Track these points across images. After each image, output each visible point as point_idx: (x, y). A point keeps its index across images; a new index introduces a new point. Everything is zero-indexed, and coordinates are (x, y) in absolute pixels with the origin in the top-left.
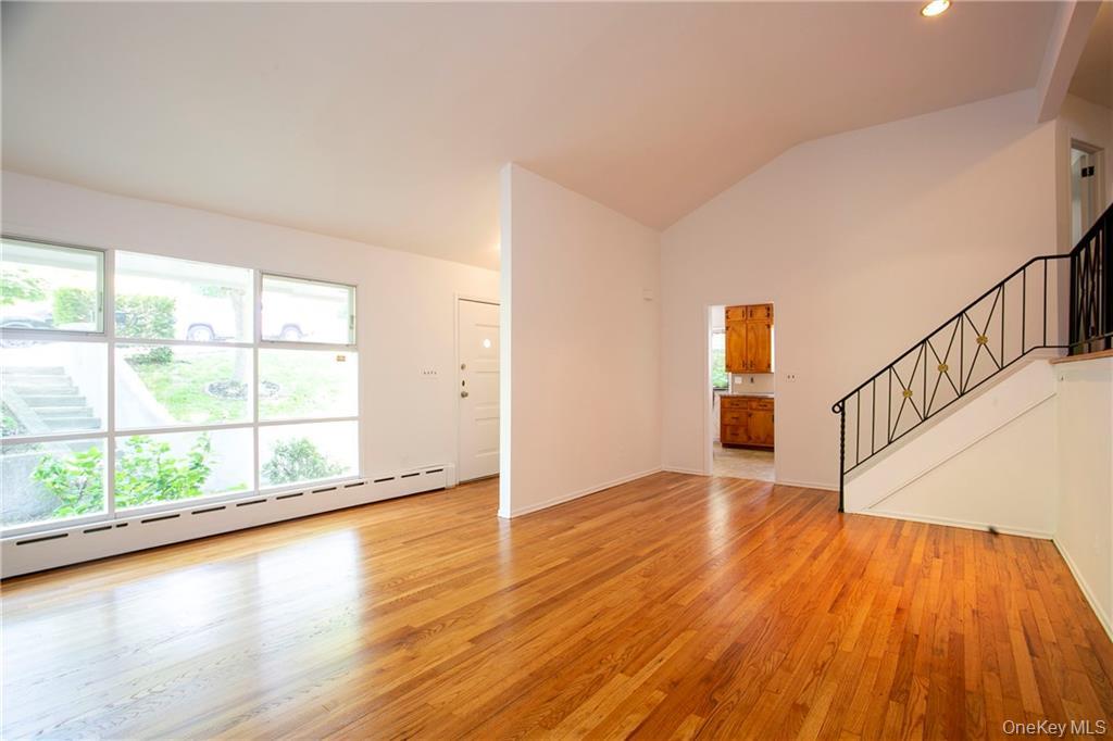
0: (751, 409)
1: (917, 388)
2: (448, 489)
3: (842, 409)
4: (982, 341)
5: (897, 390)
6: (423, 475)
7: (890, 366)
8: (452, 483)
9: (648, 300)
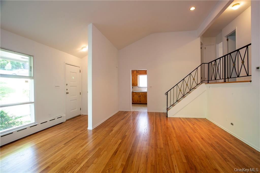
0: (134, 94)
1: (182, 89)
2: (64, 123)
3: (167, 94)
4: (194, 79)
5: (178, 90)
6: (56, 119)
7: (177, 84)
8: (65, 120)
9: (117, 67)
